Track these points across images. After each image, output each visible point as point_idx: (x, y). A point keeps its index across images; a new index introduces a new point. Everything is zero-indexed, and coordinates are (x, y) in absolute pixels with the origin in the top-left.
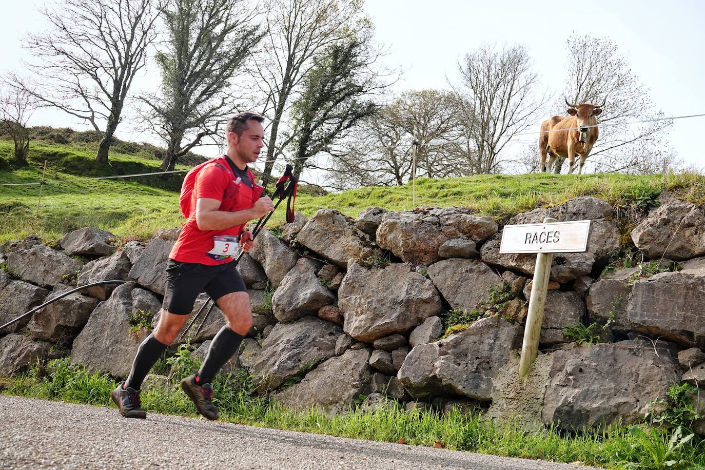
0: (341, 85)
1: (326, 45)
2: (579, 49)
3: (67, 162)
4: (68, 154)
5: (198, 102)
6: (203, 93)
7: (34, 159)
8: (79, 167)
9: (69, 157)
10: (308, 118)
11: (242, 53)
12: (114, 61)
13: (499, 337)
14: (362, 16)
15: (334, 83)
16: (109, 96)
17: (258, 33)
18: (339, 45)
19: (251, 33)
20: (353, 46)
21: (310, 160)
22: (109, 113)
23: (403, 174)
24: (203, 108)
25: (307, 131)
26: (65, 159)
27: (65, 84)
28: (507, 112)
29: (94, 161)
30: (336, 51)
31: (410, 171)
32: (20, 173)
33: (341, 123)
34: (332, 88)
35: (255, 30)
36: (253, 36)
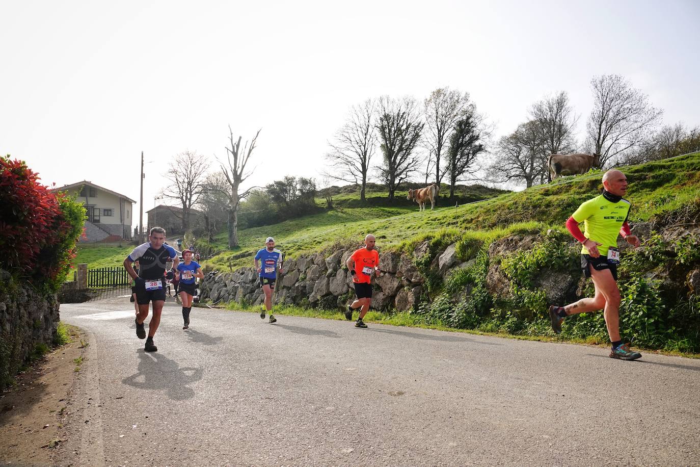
0: (467, 138)
1: (455, 121)
3: (349, 203)
4: (350, 199)
5: (399, 164)
6: (401, 160)
7: (337, 204)
8: (354, 204)
10: (454, 158)
11: (416, 136)
12: (360, 155)
14: (469, 103)
15: (464, 137)
16: (360, 171)
17: (421, 125)
18: (461, 120)
19: (418, 126)
20: (468, 118)
21: (458, 177)
22: (362, 179)
23: (526, 168)
24: (404, 165)
25: (454, 165)
26: (349, 202)
27: (345, 169)
30: (460, 124)
31: (530, 165)
32: (330, 213)
34: (462, 140)
35: (419, 124)
36: (419, 128)
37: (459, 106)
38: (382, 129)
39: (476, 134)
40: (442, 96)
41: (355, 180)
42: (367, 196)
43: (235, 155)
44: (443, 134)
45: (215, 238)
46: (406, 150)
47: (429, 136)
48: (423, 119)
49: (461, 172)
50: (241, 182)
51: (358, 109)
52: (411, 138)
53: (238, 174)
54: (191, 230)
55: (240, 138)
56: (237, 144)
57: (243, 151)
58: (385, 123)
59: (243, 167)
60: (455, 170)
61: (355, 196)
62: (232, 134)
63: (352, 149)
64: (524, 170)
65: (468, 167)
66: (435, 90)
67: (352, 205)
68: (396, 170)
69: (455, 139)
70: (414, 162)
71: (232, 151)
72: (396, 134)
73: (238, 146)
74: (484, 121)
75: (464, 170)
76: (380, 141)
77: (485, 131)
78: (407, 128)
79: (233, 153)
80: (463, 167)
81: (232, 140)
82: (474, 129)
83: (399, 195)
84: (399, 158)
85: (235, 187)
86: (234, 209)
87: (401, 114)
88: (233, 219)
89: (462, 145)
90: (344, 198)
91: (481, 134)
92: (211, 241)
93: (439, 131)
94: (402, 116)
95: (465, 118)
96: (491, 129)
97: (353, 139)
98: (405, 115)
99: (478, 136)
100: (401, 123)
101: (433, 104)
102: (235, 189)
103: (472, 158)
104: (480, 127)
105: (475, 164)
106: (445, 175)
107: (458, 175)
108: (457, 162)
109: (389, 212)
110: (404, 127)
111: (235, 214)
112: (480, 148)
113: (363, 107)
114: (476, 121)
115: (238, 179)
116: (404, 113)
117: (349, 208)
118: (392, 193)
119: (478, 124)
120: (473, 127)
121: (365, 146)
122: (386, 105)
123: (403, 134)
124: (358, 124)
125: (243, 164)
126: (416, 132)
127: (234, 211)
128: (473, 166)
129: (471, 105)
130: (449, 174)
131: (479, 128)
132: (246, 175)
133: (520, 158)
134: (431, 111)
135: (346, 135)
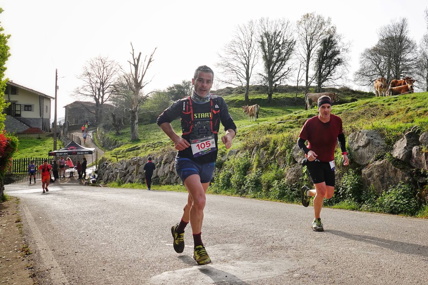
0: (330, 53)
1: (320, 39)
3: (236, 103)
4: (237, 100)
5: (276, 73)
9: (237, 101)
10: (320, 68)
12: (244, 65)
15: (327, 53)
16: (245, 78)
17: (293, 42)
18: (325, 38)
19: (291, 43)
20: (330, 38)
22: (246, 83)
24: (279, 74)
25: (321, 73)
29: (245, 101)
30: (324, 41)
33: (330, 68)
36: (292, 44)
37: (324, 28)
38: (263, 44)
39: (337, 49)
40: (311, 19)
41: (241, 85)
42: (250, 98)
43: (136, 67)
44: (311, 50)
45: (120, 132)
46: (283, 61)
47: (300, 50)
48: (296, 37)
49: (326, 79)
50: (141, 88)
51: (243, 28)
52: (285, 52)
53: (139, 82)
54: (102, 125)
55: (140, 53)
56: (137, 58)
57: (143, 64)
58: (265, 39)
59: (143, 76)
60: (321, 78)
61: (241, 97)
62: (133, 50)
63: (238, 59)
64: (383, 76)
65: (331, 75)
67: (238, 104)
68: (273, 77)
69: (321, 53)
70: (289, 71)
71: (134, 64)
72: (274, 48)
73: (138, 60)
74: (342, 40)
75: (327, 78)
76: (261, 54)
77: (344, 48)
78: (283, 43)
79: (134, 65)
80: (327, 76)
81: (133, 55)
82: (336, 46)
83: (277, 97)
84: (276, 68)
85: (136, 92)
86: (135, 110)
87: (277, 33)
88: (134, 117)
89: (326, 57)
90: (233, 99)
91: (341, 50)
92: (118, 134)
93: (309, 46)
94: (278, 34)
95: (328, 36)
96: (348, 46)
97: (238, 51)
98: (280, 34)
99: (339, 51)
100: (278, 40)
101: (303, 25)
102: (136, 94)
103: (333, 69)
104: (339, 44)
105: (336, 73)
106: (313, 81)
107: (323, 82)
108: (323, 72)
109: (265, 112)
110: (280, 43)
111: (136, 113)
112: (339, 62)
113: (247, 26)
114: (336, 40)
115: (139, 86)
116: (280, 32)
117: (235, 107)
118: (270, 95)
119: (338, 42)
120: (335, 44)
121: (248, 58)
122: (266, 25)
123: (280, 48)
124: (243, 39)
125: (143, 74)
126: (289, 47)
127: (136, 111)
128: (335, 75)
129: (332, 27)
130: (316, 81)
131: (339, 46)
132: (146, 83)
133: (379, 66)
134: (302, 30)
135: (233, 48)
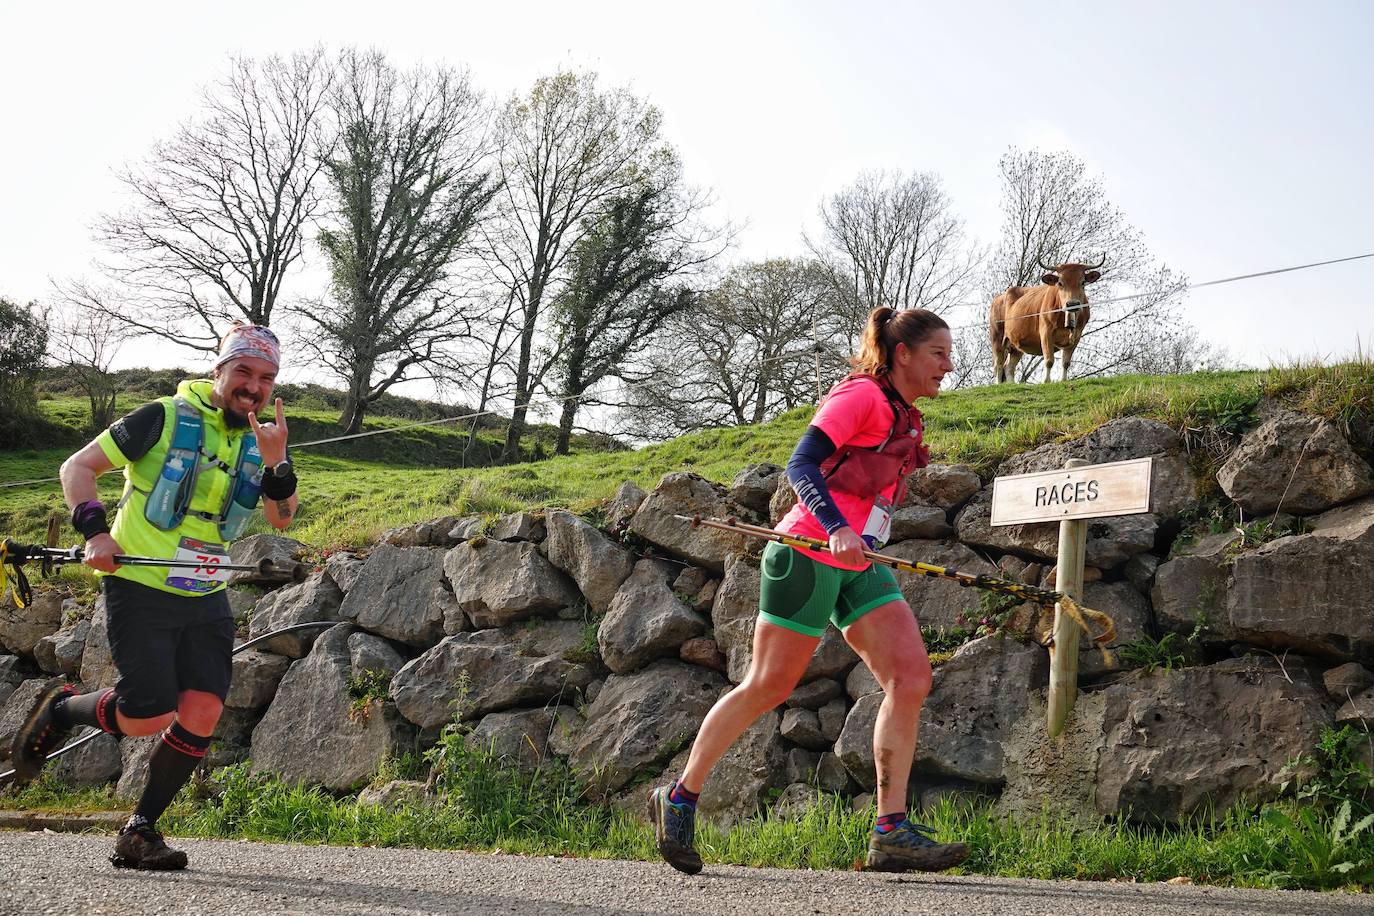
0: (630, 263)
1: (602, 198)
2: (1021, 174)
5: (395, 308)
6: (402, 293)
10: (581, 321)
11: (462, 222)
12: (248, 250)
13: (1006, 671)
14: (658, 145)
15: (620, 259)
16: (244, 309)
17: (486, 187)
18: (623, 196)
19: (475, 187)
20: (647, 195)
21: (590, 390)
23: (744, 404)
24: (404, 318)
27: (169, 295)
28: (910, 287)
30: (619, 208)
33: (636, 326)
34: (616, 268)
35: (480, 182)
36: (480, 193)
60: (582, 365)
65: (627, 359)
66: (552, 73)
84: (395, 286)
89: (614, 280)
93: (545, 220)
94: (427, 139)
103: (649, 331)
107: (590, 382)
116: (435, 130)
126: (466, 205)
